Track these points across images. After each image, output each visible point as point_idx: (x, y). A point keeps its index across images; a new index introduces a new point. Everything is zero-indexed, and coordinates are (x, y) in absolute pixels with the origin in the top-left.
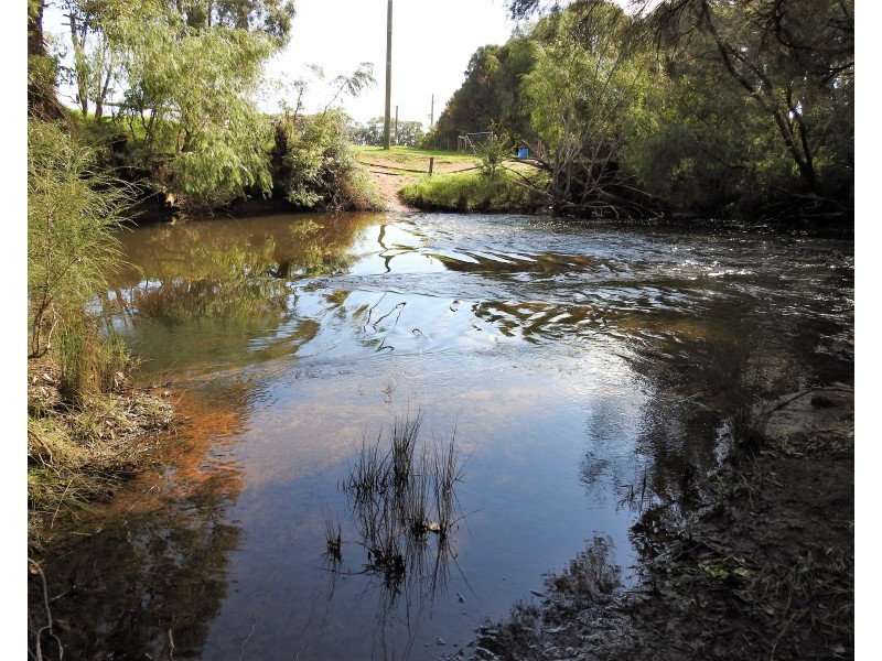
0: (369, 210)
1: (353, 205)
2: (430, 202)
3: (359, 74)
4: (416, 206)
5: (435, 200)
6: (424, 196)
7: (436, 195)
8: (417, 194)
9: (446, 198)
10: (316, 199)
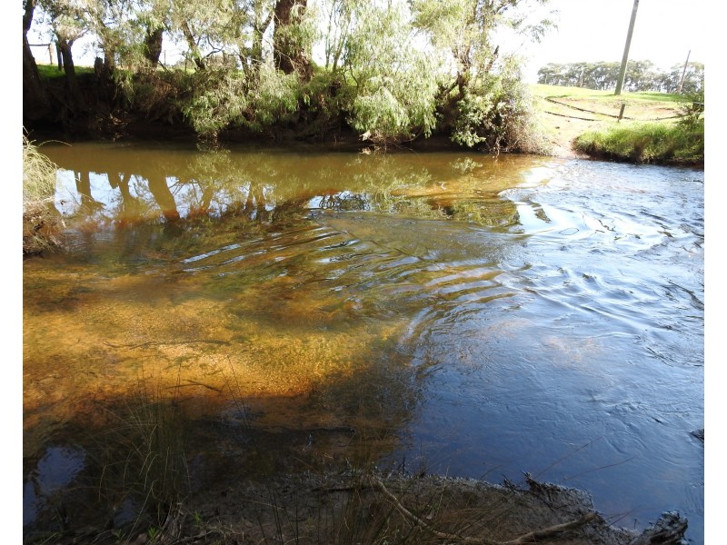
0: (532, 153)
1: (519, 148)
2: (604, 149)
3: (546, 22)
4: (587, 152)
5: (610, 148)
6: (598, 143)
7: (613, 142)
8: (590, 141)
9: (623, 147)
10: (477, 141)
